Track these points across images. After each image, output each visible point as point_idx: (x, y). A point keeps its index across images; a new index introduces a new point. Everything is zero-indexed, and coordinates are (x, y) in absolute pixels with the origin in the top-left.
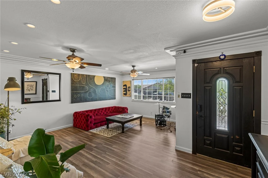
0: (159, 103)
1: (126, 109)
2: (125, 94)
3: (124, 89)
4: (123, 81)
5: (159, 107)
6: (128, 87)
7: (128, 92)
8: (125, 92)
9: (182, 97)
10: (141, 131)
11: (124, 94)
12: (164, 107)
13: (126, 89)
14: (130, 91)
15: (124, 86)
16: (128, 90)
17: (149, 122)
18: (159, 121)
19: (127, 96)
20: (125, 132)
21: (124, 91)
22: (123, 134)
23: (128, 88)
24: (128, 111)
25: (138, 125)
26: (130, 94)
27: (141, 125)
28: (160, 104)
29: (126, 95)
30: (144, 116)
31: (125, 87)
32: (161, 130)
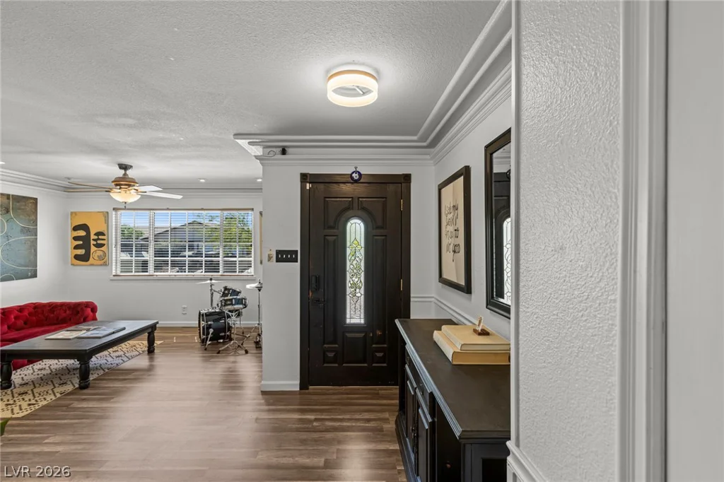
0: (211, 279)
1: (89, 310)
2: (84, 258)
3: (75, 238)
4: (72, 213)
5: (211, 290)
6: (95, 234)
7: (93, 249)
8: (81, 252)
9: (278, 260)
10: (150, 369)
11: (77, 257)
12: (226, 288)
13: (86, 239)
14: (103, 245)
15: (76, 228)
16: (92, 242)
17: (177, 338)
18: (211, 331)
19: (92, 265)
20: (91, 385)
21: (76, 247)
22: (85, 391)
23: (96, 237)
24: (97, 314)
25: (140, 354)
26: (100, 258)
27: (151, 351)
28: (213, 281)
29: (87, 259)
30: (162, 323)
31: (82, 233)
32: (219, 353)
